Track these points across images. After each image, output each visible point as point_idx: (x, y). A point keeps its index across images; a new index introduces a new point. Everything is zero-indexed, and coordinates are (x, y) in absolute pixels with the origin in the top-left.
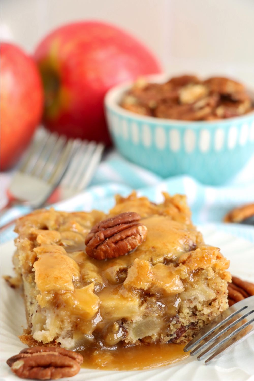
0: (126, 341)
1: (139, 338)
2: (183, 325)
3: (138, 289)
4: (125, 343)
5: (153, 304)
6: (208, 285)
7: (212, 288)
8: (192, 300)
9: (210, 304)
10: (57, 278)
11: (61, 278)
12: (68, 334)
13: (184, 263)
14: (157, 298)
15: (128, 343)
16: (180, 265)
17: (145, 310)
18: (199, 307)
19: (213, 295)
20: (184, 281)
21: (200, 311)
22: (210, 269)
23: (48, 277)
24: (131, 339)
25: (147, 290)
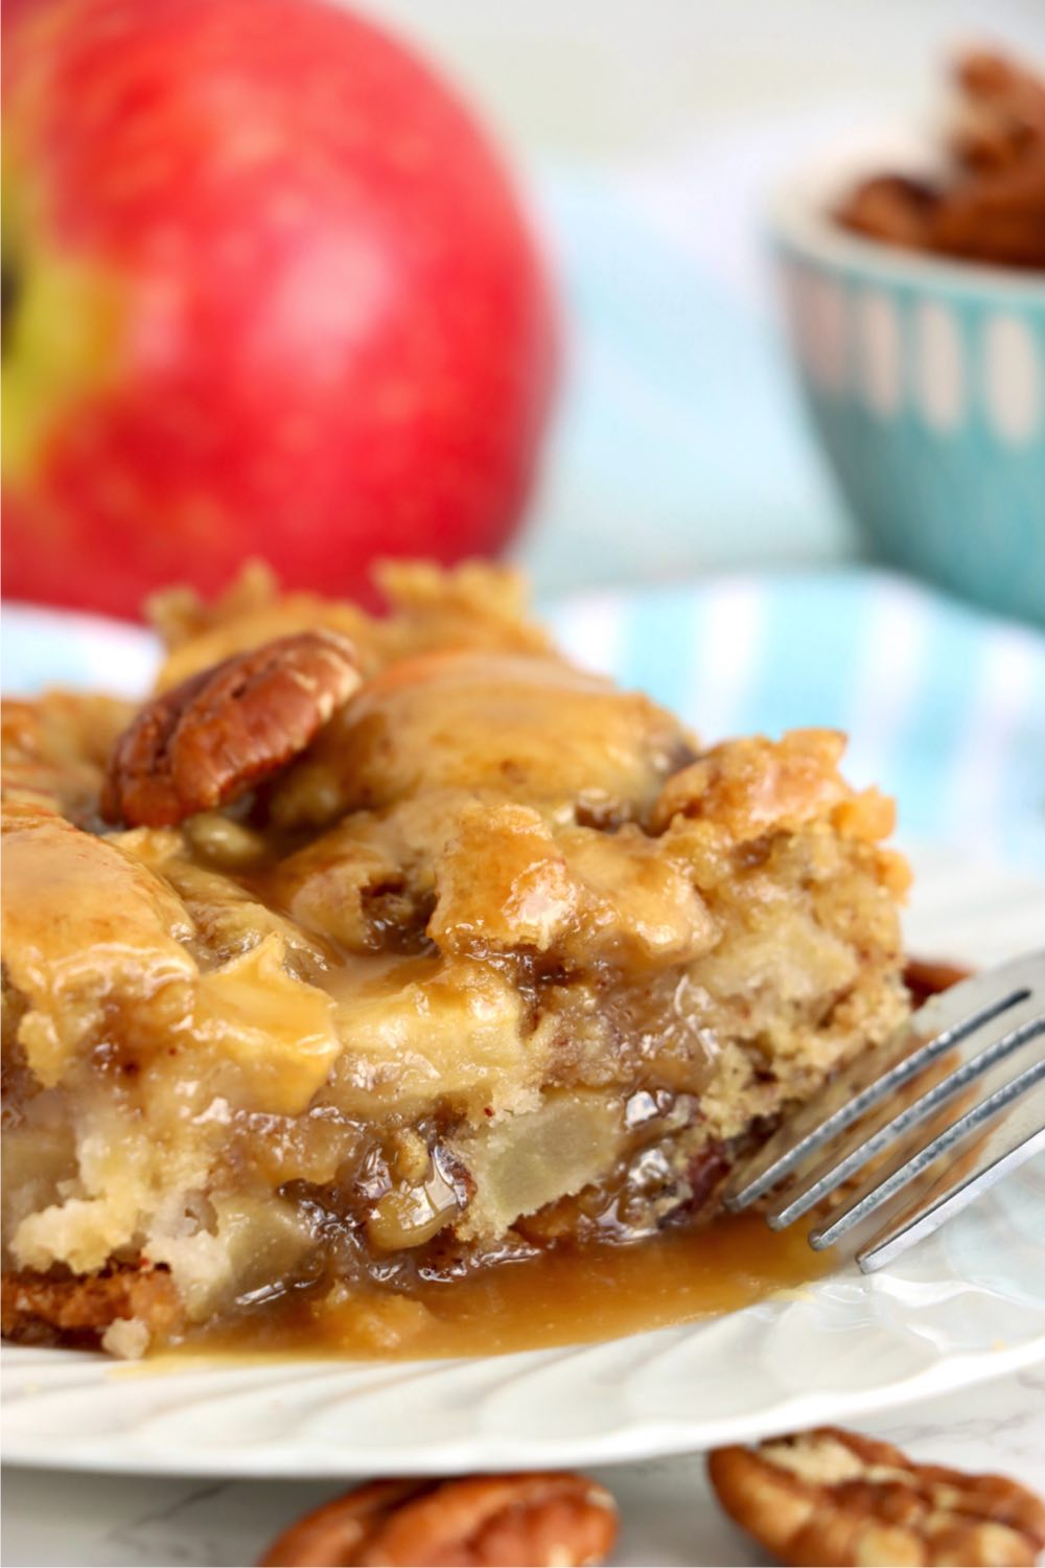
0: (463, 1234)
1: (519, 1213)
2: (714, 1131)
3: (506, 949)
4: (458, 1244)
5: (587, 1019)
6: (816, 918)
7: (836, 928)
8: (749, 996)
9: (826, 1017)
10: (107, 924)
11: (124, 920)
12: (189, 1213)
13: (693, 811)
14: (604, 984)
15: (471, 1246)
16: (678, 820)
17: (551, 1051)
18: (782, 1038)
19: (844, 967)
20: (709, 898)
21: (789, 1057)
22: (823, 829)
23: (57, 921)
24: (487, 1223)
25: (549, 950)
